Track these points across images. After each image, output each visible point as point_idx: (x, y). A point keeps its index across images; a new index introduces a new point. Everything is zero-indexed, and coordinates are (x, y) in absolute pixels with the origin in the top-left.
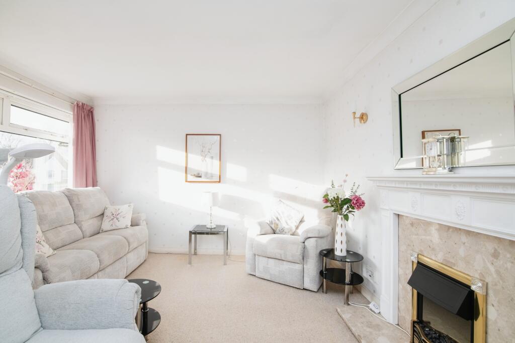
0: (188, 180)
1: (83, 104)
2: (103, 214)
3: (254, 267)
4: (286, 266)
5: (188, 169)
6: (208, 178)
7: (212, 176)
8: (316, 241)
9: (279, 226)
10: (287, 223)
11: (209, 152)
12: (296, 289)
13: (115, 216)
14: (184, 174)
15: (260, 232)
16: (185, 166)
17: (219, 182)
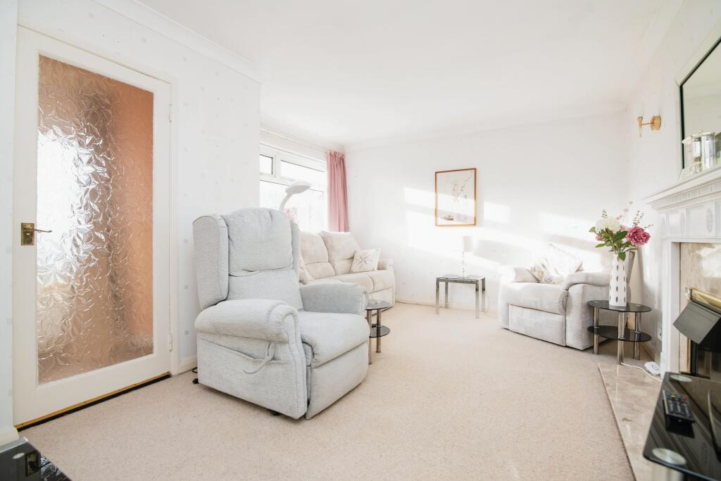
0: (439, 224)
1: (335, 153)
2: (352, 258)
3: (507, 320)
4: (543, 317)
5: (438, 212)
6: (461, 221)
7: (466, 218)
8: (583, 287)
9: (545, 275)
10: (556, 270)
11: (462, 190)
12: (556, 346)
13: (363, 260)
14: (434, 217)
15: (516, 279)
16: (434, 208)
17: (475, 225)
